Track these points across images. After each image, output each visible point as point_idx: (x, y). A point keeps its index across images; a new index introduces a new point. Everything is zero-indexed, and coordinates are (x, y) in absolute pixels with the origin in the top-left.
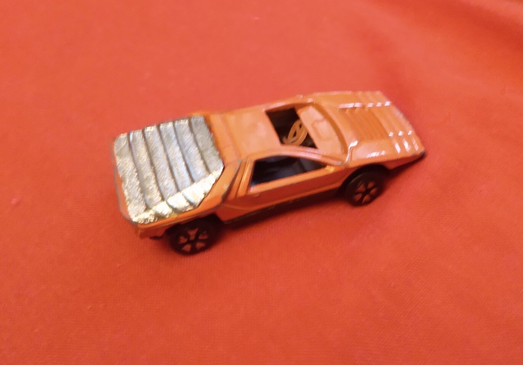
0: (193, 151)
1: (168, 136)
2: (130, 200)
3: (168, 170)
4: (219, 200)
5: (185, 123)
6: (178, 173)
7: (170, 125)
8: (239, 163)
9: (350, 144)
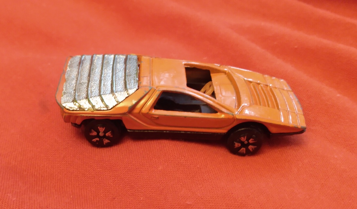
0: (120, 74)
1: (108, 62)
2: (65, 93)
3: (98, 82)
4: (126, 110)
5: (122, 57)
6: (104, 85)
7: (112, 56)
8: (149, 89)
9: (243, 104)
